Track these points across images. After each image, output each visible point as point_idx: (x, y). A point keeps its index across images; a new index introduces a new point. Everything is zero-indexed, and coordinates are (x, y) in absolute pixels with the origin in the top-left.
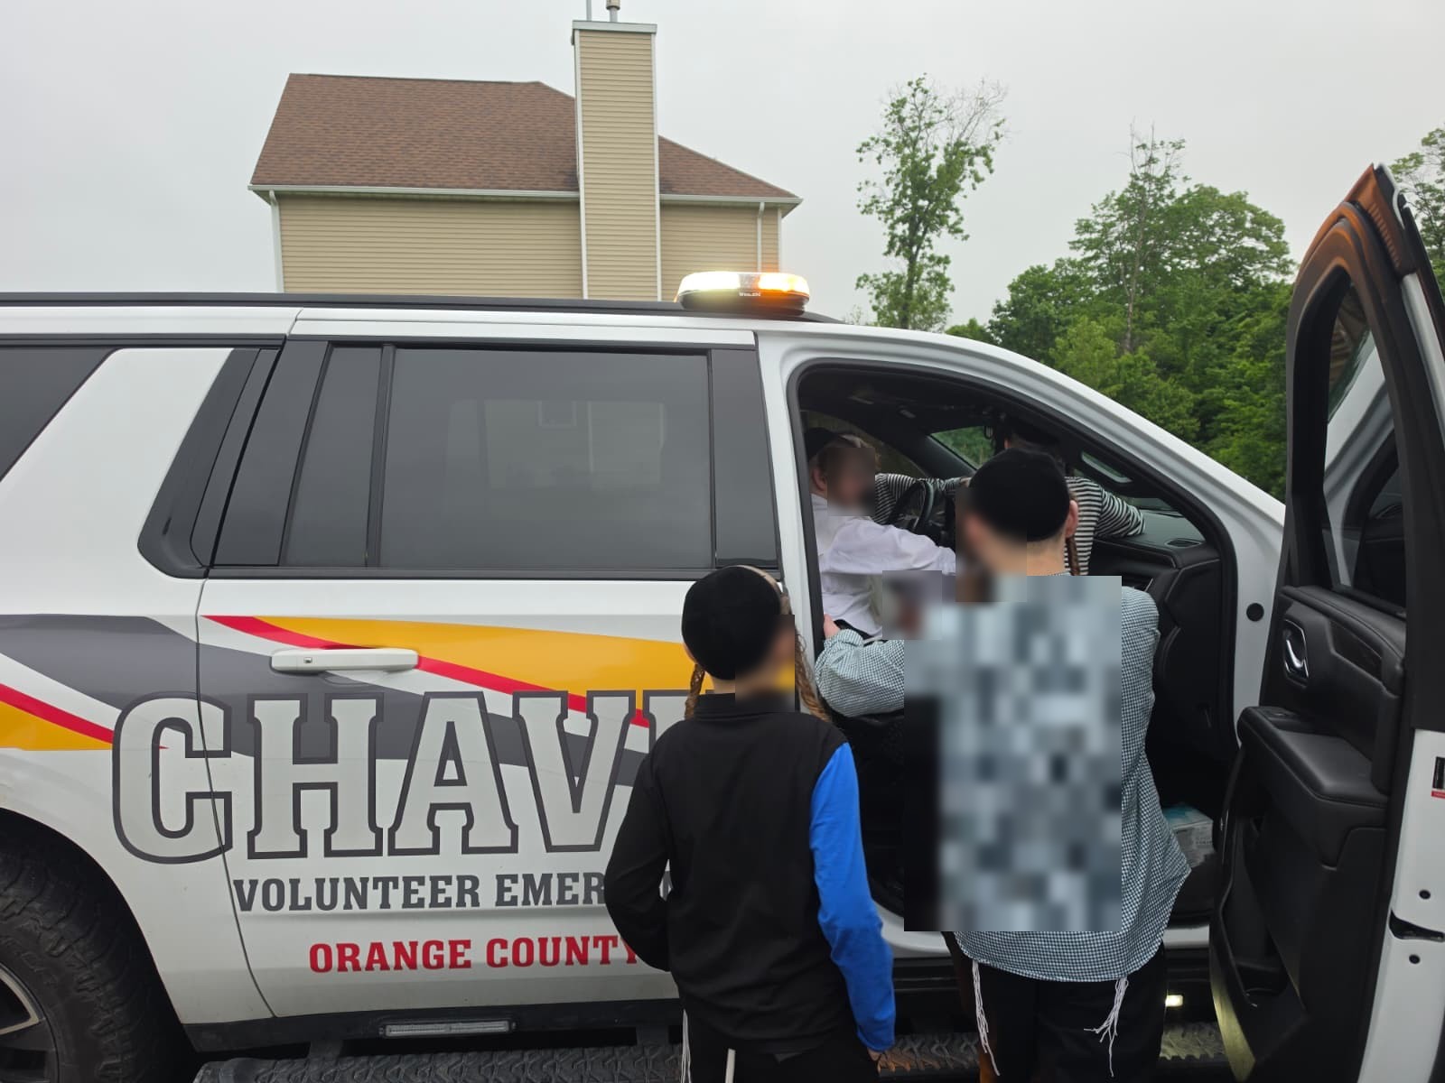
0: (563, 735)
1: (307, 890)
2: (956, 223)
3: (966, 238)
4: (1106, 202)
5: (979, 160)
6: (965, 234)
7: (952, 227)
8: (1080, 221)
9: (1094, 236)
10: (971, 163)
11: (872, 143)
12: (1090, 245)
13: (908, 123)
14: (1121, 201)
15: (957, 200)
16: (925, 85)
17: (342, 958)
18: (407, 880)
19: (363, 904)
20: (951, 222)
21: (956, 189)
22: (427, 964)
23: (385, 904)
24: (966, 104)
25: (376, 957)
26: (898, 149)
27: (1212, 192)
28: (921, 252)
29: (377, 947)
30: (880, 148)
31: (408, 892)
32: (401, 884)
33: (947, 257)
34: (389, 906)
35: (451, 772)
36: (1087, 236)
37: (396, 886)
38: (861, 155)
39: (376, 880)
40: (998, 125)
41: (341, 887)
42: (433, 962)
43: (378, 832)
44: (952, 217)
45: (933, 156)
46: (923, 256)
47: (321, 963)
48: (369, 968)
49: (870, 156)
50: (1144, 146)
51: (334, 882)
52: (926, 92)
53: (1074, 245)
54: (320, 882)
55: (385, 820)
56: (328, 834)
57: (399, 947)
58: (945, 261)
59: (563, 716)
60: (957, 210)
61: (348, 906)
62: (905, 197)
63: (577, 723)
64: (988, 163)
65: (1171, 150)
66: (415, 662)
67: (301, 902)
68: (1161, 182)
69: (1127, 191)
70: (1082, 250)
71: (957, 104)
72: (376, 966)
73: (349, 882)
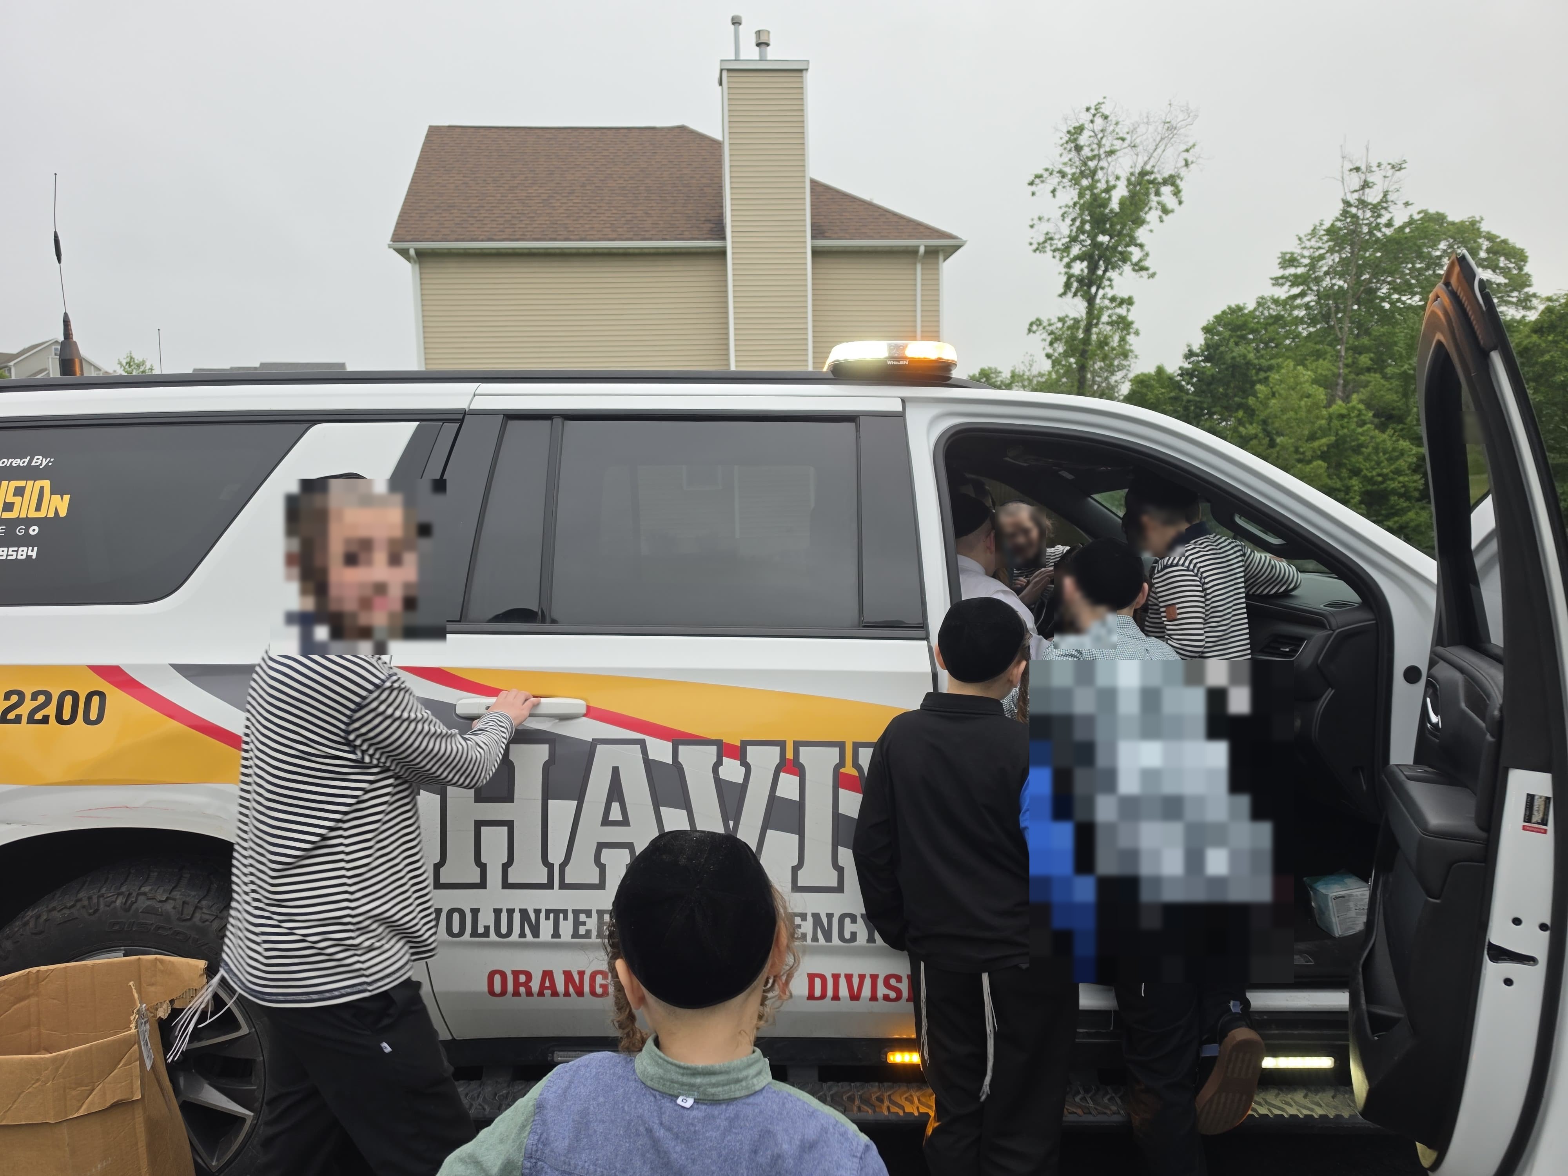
0: (718, 781)
1: (486, 919)
2: (1140, 260)
3: (1153, 275)
4: (1314, 233)
5: (1166, 190)
6: (1151, 271)
7: (1136, 264)
8: (1284, 254)
9: (1300, 271)
10: (1158, 194)
11: (1046, 174)
12: (1296, 280)
13: (1086, 152)
14: (1331, 232)
15: (1141, 234)
16: (1106, 110)
17: (517, 984)
18: (576, 913)
19: (536, 933)
20: (1135, 258)
21: (1140, 222)
22: (593, 993)
23: (556, 934)
24: (1151, 128)
25: (547, 984)
26: (1075, 180)
27: (1440, 218)
28: (1101, 292)
29: (548, 974)
30: (1055, 179)
31: (577, 924)
32: (570, 916)
33: (1130, 298)
34: (559, 936)
35: (616, 813)
36: (1291, 271)
37: (565, 918)
38: (1033, 188)
39: (548, 912)
40: (1187, 151)
41: (517, 917)
42: (599, 990)
43: (550, 867)
44: (1136, 254)
45: (1114, 187)
46: (1104, 297)
47: (498, 988)
48: (541, 994)
49: (1043, 189)
50: (1358, 169)
51: (510, 912)
52: (1106, 118)
53: (1277, 281)
54: (498, 912)
55: (556, 856)
56: (505, 867)
57: (568, 975)
58: (1129, 301)
59: (718, 764)
60: (1141, 246)
61: (522, 935)
62: (1083, 233)
63: (732, 771)
64: (1177, 193)
65: (1390, 172)
66: (584, 711)
67: (481, 930)
68: (1376, 209)
69: (1338, 220)
70: (1286, 287)
71: (1142, 129)
72: (548, 992)
73: (524, 913)
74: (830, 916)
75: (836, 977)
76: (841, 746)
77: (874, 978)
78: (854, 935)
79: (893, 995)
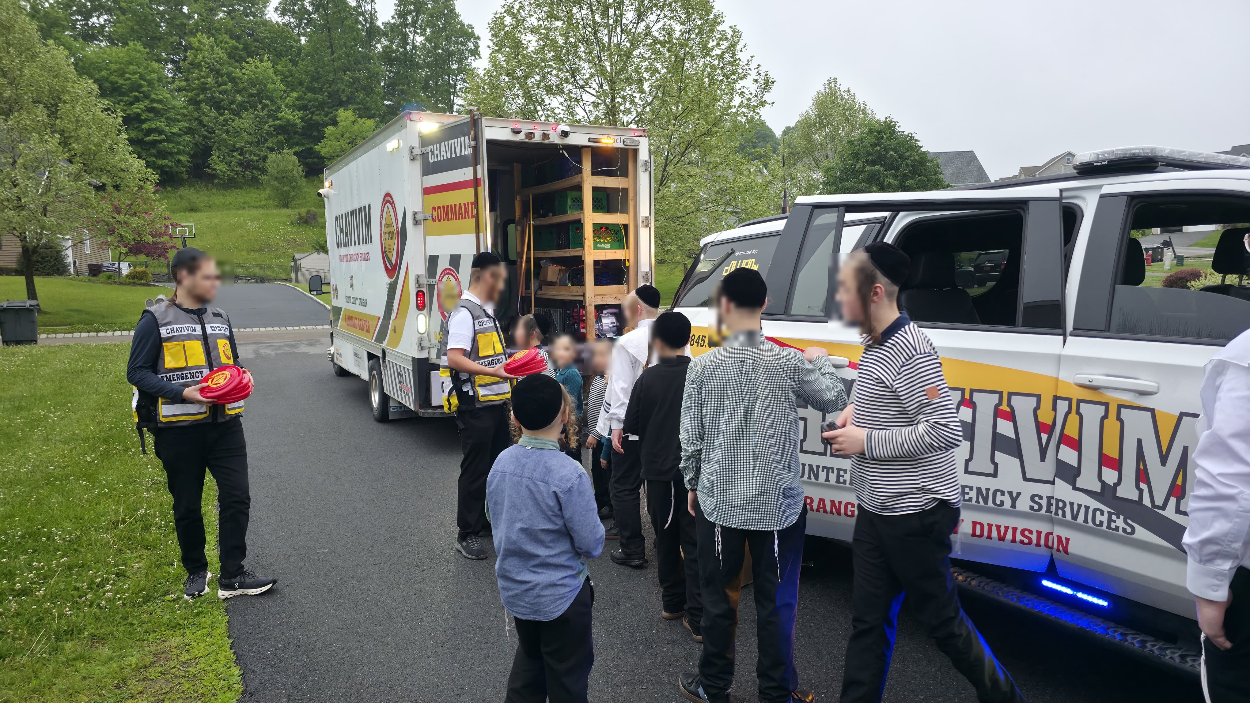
18: (839, 470)
19: (817, 478)
22: (846, 514)
23: (827, 480)
25: (821, 506)
29: (822, 501)
31: (839, 476)
32: (835, 471)
34: (829, 481)
37: (833, 472)
39: (824, 468)
41: (807, 468)
42: (849, 513)
48: (818, 511)
57: (833, 502)
61: (809, 478)
66: (848, 364)
72: (821, 510)
73: (811, 466)
74: (988, 490)
75: (990, 526)
76: (1000, 393)
77: (1015, 530)
78: (1002, 503)
79: (1026, 541)
